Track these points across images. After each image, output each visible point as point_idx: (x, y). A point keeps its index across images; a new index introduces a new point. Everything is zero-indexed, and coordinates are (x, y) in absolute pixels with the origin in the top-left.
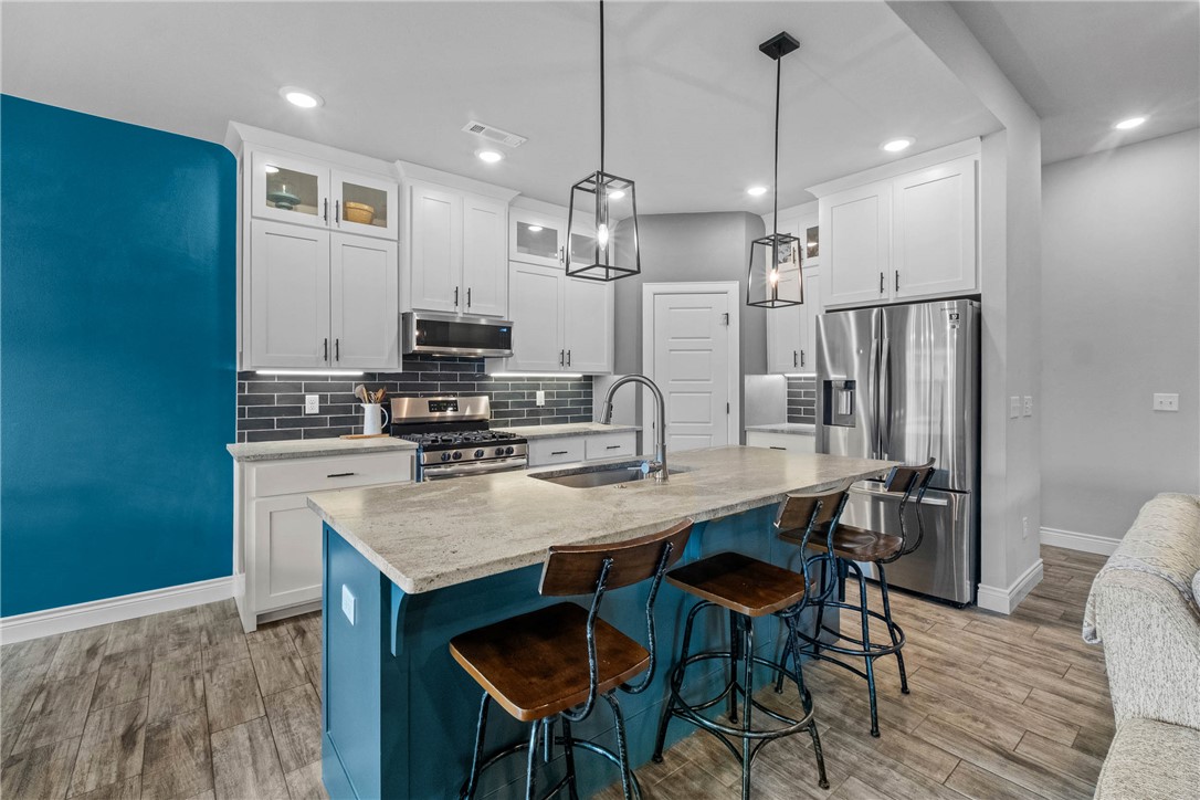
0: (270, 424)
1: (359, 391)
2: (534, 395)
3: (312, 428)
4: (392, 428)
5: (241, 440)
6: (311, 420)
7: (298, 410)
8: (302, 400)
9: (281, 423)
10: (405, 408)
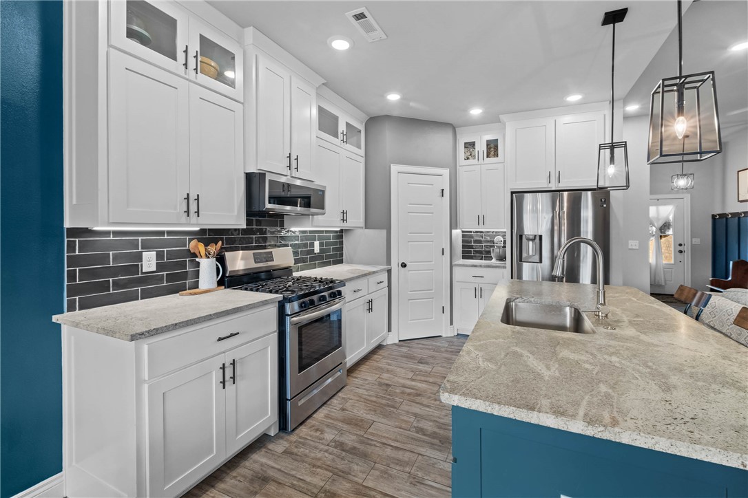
0: (105, 286)
1: (194, 245)
2: (312, 245)
3: (150, 287)
4: (227, 281)
5: (71, 308)
6: (148, 278)
7: (135, 269)
8: (139, 257)
9: (117, 285)
10: (239, 261)
